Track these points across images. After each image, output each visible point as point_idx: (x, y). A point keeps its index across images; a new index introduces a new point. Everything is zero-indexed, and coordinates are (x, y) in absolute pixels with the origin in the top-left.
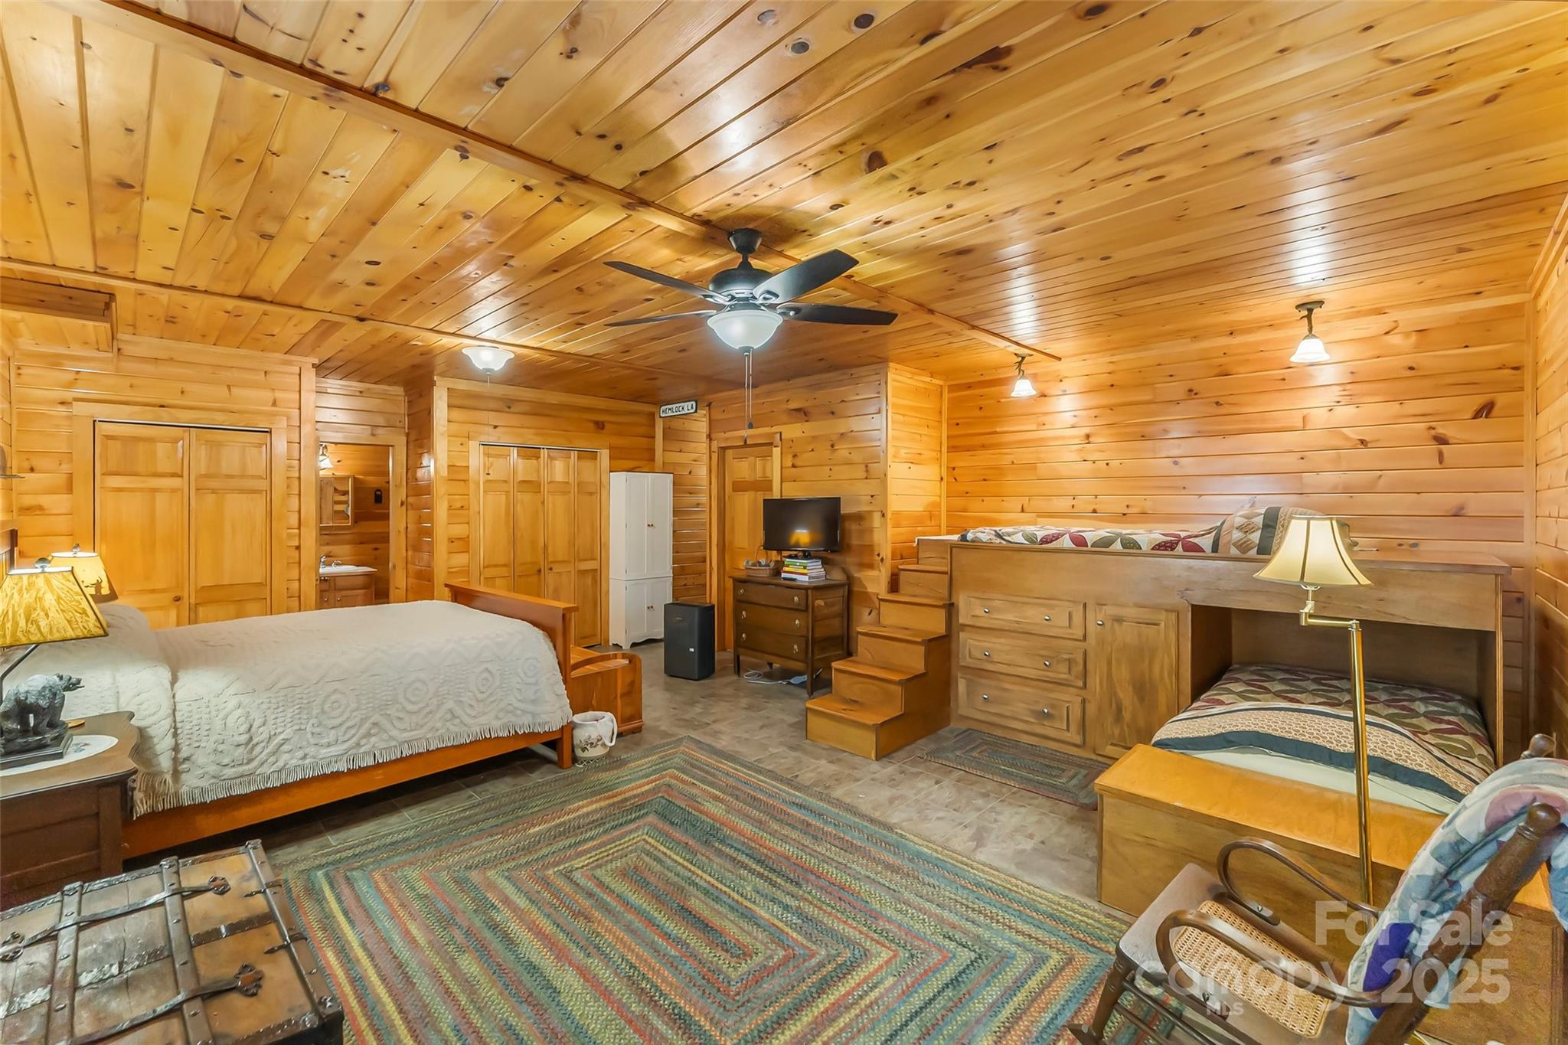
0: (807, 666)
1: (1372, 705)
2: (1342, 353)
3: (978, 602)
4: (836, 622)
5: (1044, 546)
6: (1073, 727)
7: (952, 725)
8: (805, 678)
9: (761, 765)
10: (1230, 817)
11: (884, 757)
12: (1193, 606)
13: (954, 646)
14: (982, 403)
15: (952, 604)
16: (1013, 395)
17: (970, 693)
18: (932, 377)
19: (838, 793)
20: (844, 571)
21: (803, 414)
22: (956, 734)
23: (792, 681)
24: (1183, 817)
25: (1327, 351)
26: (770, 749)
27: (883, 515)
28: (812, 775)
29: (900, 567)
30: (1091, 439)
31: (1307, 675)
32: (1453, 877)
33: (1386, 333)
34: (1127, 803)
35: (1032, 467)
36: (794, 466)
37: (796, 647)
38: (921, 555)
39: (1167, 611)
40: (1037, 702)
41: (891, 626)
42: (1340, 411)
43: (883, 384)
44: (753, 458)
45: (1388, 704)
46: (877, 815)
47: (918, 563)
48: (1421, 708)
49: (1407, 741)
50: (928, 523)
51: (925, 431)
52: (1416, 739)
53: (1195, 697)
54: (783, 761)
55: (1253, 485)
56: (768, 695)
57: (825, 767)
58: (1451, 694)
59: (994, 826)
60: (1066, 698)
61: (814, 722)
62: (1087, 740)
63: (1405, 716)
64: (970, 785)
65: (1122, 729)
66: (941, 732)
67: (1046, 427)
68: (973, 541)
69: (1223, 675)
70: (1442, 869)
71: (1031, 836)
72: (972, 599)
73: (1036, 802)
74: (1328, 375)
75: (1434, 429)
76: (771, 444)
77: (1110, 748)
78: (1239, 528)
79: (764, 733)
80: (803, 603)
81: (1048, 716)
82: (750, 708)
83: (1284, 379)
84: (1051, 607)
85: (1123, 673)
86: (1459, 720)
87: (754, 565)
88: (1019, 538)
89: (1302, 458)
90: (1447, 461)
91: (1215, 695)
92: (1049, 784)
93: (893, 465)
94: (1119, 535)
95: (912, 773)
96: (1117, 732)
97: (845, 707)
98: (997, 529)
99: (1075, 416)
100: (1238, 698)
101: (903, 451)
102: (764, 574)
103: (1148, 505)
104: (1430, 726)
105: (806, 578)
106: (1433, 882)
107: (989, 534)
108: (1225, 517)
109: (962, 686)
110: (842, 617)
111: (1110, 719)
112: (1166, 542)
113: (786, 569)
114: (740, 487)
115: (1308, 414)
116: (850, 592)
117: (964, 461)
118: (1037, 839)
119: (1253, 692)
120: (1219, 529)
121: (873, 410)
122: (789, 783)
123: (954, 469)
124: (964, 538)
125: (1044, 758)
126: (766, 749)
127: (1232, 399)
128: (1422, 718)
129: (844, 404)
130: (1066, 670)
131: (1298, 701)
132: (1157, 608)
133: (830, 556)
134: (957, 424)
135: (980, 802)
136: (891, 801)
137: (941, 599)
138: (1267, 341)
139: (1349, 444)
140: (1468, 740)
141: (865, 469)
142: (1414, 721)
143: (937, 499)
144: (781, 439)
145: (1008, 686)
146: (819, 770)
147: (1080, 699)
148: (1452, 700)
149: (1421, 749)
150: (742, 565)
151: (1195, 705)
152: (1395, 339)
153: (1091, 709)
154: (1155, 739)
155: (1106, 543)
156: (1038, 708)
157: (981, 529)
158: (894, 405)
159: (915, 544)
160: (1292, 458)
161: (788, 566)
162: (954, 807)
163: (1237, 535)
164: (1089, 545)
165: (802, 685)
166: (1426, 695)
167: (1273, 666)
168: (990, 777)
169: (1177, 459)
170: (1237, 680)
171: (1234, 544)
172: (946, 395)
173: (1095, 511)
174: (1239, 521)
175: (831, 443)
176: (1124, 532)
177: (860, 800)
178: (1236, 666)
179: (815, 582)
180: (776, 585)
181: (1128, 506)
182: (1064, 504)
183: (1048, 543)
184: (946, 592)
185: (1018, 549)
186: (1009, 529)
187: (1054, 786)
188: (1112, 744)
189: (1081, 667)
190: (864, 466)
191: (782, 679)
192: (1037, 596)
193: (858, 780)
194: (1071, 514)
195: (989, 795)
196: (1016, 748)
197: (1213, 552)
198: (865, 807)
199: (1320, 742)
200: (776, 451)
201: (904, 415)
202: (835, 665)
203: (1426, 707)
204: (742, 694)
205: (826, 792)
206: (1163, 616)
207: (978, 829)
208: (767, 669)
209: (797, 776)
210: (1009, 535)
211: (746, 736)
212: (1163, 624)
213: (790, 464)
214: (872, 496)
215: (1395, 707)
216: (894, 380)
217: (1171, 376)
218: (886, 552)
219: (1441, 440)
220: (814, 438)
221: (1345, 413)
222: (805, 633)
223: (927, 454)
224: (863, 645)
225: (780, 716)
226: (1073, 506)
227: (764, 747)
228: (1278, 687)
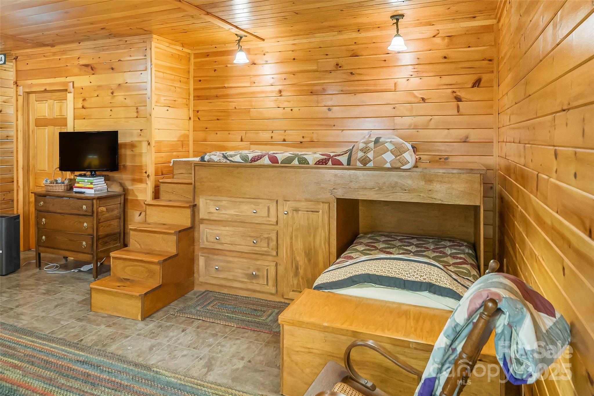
0: (93, 257)
1: (427, 252)
2: (414, 46)
3: (212, 203)
4: (115, 223)
5: (253, 163)
6: (271, 282)
7: (196, 289)
8: (91, 266)
9: (54, 336)
10: (353, 328)
11: (148, 317)
12: (337, 199)
13: (196, 234)
14: (215, 67)
15: (195, 205)
16: (235, 62)
17: (207, 266)
18: (183, 47)
19: (113, 348)
20: (121, 185)
21: (90, 68)
22: (198, 295)
23: (82, 269)
24: (327, 332)
25: (406, 45)
26: (62, 322)
27: (149, 144)
28: (94, 338)
29: (160, 181)
30: (282, 93)
31: (396, 237)
32: (453, 346)
33: (434, 36)
34: (297, 328)
35: (248, 111)
36: (83, 107)
37: (84, 243)
38: (176, 172)
39: (323, 203)
40: (249, 268)
41: (155, 223)
42: (412, 80)
43: (148, 49)
44: (52, 101)
45: (434, 251)
46: (140, 360)
47: (173, 178)
48: (448, 251)
49: (440, 271)
50: (180, 149)
51: (178, 84)
52: (445, 269)
53: (338, 257)
54: (71, 330)
55: (370, 124)
56: (63, 281)
57: (104, 330)
58: (462, 242)
59: (220, 355)
60: (266, 263)
61: (97, 298)
62: (279, 289)
63: (441, 257)
64: (205, 329)
65: (299, 280)
66: (189, 295)
67: (256, 84)
68: (208, 161)
69: (354, 240)
70: (449, 342)
71: (242, 358)
72: (208, 201)
73: (246, 335)
74: (408, 59)
75: (455, 92)
76: (66, 90)
77: (292, 293)
78: (362, 150)
79: (58, 311)
80: (90, 210)
81: (256, 277)
82: (48, 292)
83: (385, 61)
84: (257, 204)
85: (299, 245)
86: (465, 256)
87: (51, 183)
88: (238, 159)
89: (394, 108)
90: (462, 110)
91: (349, 253)
92: (255, 322)
93: (155, 108)
94: (297, 155)
95: (166, 326)
96: (296, 282)
97: (119, 285)
98: (224, 152)
99: (273, 78)
100: (360, 254)
101: (163, 98)
102: (60, 189)
103: (315, 137)
104: (452, 261)
105: (92, 191)
106: (445, 351)
107: (219, 156)
108: (354, 144)
109: (201, 262)
110: (120, 218)
111: (292, 274)
112: (322, 160)
113: (77, 185)
114: (41, 123)
115: (397, 82)
116: (125, 200)
117: (204, 106)
118: (246, 360)
119: (369, 250)
120: (351, 150)
121: (142, 67)
122: (75, 346)
123: (198, 112)
124: (202, 159)
125: (253, 304)
126: (59, 323)
127: (358, 71)
128: (449, 257)
129: (120, 62)
130: (266, 245)
131: (391, 253)
132: (318, 201)
133: (111, 174)
134: (200, 81)
135: (211, 340)
136: (151, 349)
137: (187, 202)
138: (376, 37)
139: (416, 100)
140: (468, 267)
141: (136, 111)
142: (445, 259)
143: (186, 132)
144: (73, 87)
145: (230, 259)
146: (99, 333)
147: (274, 264)
148: (463, 245)
149: (447, 275)
150: (43, 182)
151: (338, 261)
152: (438, 40)
153: (281, 269)
154: (315, 284)
155: (288, 160)
156: (250, 272)
157: (214, 153)
158: (157, 65)
159: (171, 165)
160: (389, 108)
161: (78, 183)
162: (194, 346)
163: (360, 154)
164: (280, 162)
165: (90, 271)
166: (452, 244)
167: (380, 233)
168: (219, 322)
169: (331, 108)
170: (361, 243)
171: (359, 160)
172: (192, 60)
173: (284, 140)
174: (362, 146)
175: (111, 91)
176: (300, 153)
177: (129, 351)
178: (361, 235)
179: (99, 194)
180: (70, 197)
181: (303, 137)
182: (265, 136)
183: (255, 161)
184: (191, 197)
185: (237, 166)
186: (232, 153)
187: (258, 323)
188: (293, 291)
189: (275, 243)
190: (135, 108)
191: (75, 268)
192: (248, 197)
193: (127, 337)
194: (270, 143)
195: (217, 335)
196: (236, 301)
197: (348, 165)
198: (131, 356)
199: (400, 276)
200: (70, 96)
201: (163, 73)
202: (112, 254)
203: (451, 251)
204: (42, 283)
205: (104, 349)
206: (321, 206)
207: (209, 359)
208: (63, 262)
209: (82, 340)
210: (231, 156)
211: (44, 314)
212: (321, 212)
213: (81, 106)
214: (141, 130)
215: (437, 252)
216: (156, 47)
217: (327, 55)
218: (151, 170)
219: (458, 99)
220: (99, 86)
221: (415, 82)
222: (91, 232)
223: (180, 101)
224: (134, 239)
225: (71, 296)
226: (272, 137)
227: (57, 321)
228: (381, 246)
